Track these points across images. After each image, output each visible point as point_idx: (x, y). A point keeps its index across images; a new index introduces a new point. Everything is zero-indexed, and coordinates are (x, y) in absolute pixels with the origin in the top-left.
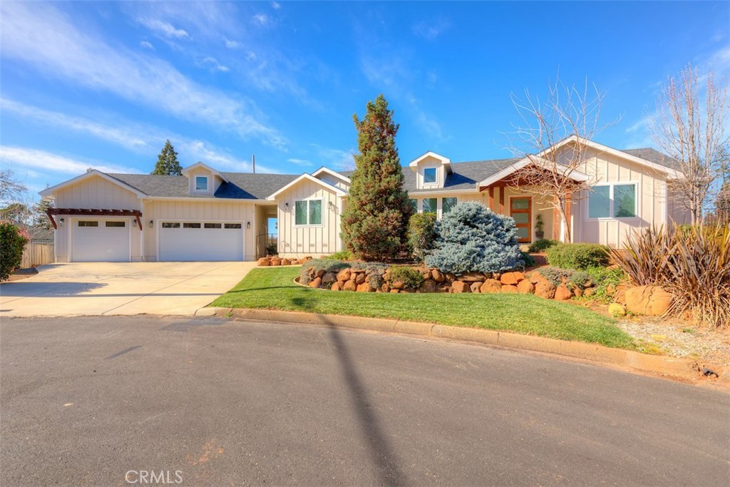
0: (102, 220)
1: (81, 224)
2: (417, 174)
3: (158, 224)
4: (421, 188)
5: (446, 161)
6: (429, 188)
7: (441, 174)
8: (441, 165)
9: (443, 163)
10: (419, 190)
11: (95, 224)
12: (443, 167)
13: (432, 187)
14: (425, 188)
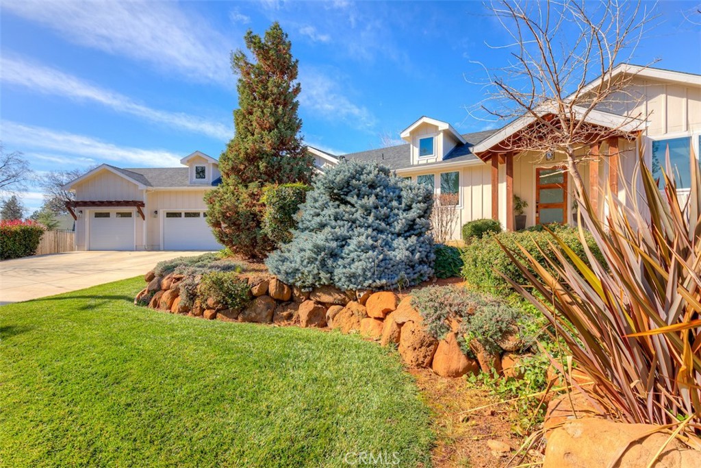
0: (113, 210)
1: (98, 215)
2: (411, 146)
3: (162, 214)
4: (415, 163)
5: (443, 126)
6: (425, 162)
7: (439, 143)
8: (438, 133)
9: (440, 129)
10: (413, 166)
11: (107, 215)
12: (442, 134)
13: (429, 161)
14: (420, 163)
